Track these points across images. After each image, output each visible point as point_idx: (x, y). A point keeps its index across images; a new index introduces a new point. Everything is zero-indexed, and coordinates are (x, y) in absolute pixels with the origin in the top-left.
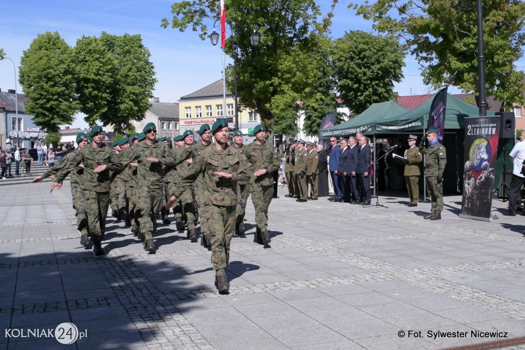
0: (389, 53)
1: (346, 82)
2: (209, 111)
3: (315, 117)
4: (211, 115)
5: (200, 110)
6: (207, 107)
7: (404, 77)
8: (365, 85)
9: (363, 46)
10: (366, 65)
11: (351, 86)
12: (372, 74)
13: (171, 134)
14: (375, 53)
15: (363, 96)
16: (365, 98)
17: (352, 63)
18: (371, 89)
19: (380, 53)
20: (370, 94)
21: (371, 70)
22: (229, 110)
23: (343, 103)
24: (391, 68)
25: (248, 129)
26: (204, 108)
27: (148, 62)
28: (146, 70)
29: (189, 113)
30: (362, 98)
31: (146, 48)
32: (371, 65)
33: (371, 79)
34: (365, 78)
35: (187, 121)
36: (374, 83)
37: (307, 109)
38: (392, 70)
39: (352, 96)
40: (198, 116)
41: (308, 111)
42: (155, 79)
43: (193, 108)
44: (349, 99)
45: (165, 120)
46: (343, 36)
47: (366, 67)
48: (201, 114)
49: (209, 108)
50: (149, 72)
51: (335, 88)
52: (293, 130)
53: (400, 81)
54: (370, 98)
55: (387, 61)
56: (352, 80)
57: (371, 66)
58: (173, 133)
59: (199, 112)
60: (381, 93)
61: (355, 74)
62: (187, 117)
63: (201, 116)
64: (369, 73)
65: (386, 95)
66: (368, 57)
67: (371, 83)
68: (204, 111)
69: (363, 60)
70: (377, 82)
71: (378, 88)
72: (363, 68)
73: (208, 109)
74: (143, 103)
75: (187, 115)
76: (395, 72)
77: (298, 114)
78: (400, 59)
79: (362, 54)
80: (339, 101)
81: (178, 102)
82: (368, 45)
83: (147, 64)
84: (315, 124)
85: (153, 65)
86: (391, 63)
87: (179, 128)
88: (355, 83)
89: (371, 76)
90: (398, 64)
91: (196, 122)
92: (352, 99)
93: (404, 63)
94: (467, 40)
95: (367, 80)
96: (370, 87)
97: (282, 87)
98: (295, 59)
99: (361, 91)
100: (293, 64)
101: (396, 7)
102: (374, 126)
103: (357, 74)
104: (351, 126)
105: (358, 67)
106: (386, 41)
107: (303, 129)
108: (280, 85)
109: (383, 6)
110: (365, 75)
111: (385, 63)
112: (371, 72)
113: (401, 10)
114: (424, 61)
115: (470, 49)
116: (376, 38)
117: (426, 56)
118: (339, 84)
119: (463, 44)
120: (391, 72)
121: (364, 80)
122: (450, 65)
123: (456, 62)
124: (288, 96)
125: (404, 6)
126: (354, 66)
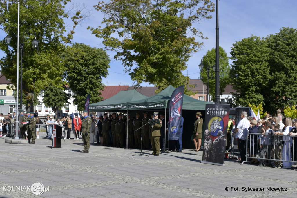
0: (100, 59)
1: (73, 74)
3: (51, 95)
8: (85, 77)
9: (84, 53)
11: (76, 77)
14: (92, 58)
16: (84, 85)
17: (78, 63)
18: (88, 80)
19: (95, 59)
20: (87, 83)
23: (70, 88)
24: (102, 68)
30: (82, 85)
34: (85, 73)
36: (90, 76)
37: (46, 90)
38: (102, 70)
39: (76, 83)
41: (47, 91)
44: (74, 85)
47: (86, 66)
51: (64, 78)
53: (106, 76)
54: (88, 85)
55: (99, 63)
56: (76, 73)
57: (89, 66)
60: (94, 83)
61: (79, 70)
64: (87, 70)
65: (98, 84)
66: (87, 60)
67: (88, 76)
70: (92, 76)
71: (93, 80)
72: (84, 67)
78: (107, 63)
80: (67, 86)
82: (87, 53)
84: (51, 100)
86: (102, 65)
88: (78, 76)
89: (89, 72)
90: (106, 66)
92: (76, 85)
93: (109, 66)
94: (157, 56)
95: (86, 74)
96: (87, 79)
97: (42, 75)
98: (51, 58)
99: (82, 81)
100: (50, 61)
101: (117, 32)
102: (128, 105)
103: (81, 70)
104: (111, 104)
105: (81, 66)
106: (99, 52)
107: (42, 103)
108: (40, 74)
109: (109, 31)
110: (85, 71)
111: (98, 65)
112: (89, 69)
113: (121, 34)
114: (127, 66)
115: (159, 61)
116: (93, 49)
117: (129, 63)
118: (67, 75)
119: (155, 58)
120: (101, 71)
121: (84, 74)
122: (147, 70)
123: (151, 68)
124: (46, 81)
125: (122, 32)
126: (78, 65)
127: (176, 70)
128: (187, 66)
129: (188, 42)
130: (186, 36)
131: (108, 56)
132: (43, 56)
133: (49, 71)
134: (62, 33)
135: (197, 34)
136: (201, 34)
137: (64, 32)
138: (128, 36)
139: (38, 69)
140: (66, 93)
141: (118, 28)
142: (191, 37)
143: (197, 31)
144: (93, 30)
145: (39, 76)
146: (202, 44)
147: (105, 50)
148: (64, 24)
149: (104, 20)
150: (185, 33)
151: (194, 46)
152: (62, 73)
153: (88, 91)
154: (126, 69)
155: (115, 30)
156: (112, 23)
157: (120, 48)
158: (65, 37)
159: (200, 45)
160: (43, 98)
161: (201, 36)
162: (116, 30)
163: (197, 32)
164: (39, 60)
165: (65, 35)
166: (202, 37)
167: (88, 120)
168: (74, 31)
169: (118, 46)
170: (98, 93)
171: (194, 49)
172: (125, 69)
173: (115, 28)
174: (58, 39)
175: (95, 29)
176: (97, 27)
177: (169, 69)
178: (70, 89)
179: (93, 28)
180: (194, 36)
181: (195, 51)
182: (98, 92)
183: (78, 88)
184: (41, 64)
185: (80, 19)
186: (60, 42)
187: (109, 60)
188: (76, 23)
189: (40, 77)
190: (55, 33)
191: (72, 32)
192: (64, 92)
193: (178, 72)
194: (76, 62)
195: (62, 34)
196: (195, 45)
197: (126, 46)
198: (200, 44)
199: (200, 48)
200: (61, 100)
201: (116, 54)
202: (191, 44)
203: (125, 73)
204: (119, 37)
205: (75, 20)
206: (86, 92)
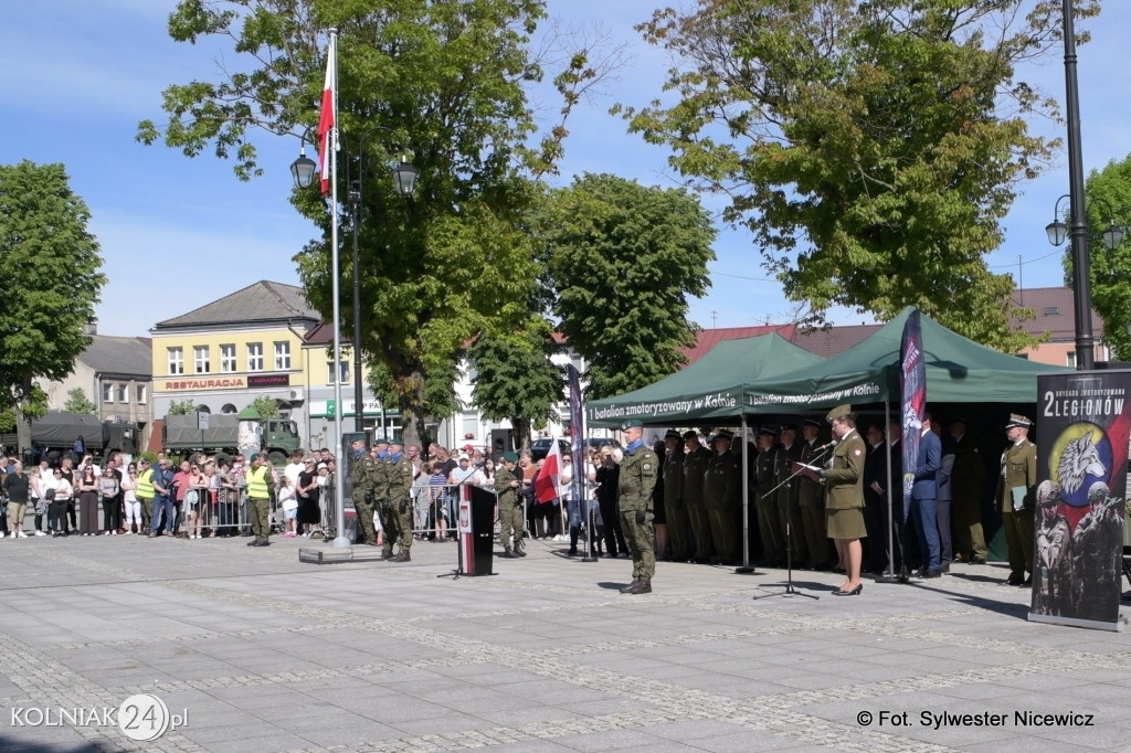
0: (677, 229)
1: (580, 292)
2: (230, 358)
3: (502, 374)
4: (234, 368)
5: (207, 356)
6: (224, 348)
7: (710, 285)
8: (622, 300)
9: (618, 210)
10: (625, 254)
11: (589, 301)
12: (640, 275)
13: (129, 413)
14: (645, 228)
15: (618, 326)
16: (620, 330)
17: (593, 248)
18: (635, 311)
19: (657, 228)
20: (632, 323)
21: (637, 266)
22: (279, 356)
23: (569, 344)
24: (683, 264)
25: (325, 404)
26: (215, 351)
27: (85, 234)
28: (76, 252)
29: (177, 361)
30: (615, 331)
31: (78, 198)
32: (637, 253)
33: (637, 288)
34: (624, 284)
35: (172, 381)
36: (642, 296)
37: (483, 355)
38: (686, 268)
39: (591, 326)
40: (199, 370)
41: (485, 360)
42: (100, 276)
43: (189, 351)
44: (585, 333)
45: (110, 379)
46: (568, 186)
47: (624, 259)
48: (207, 365)
49: (230, 350)
50: (86, 257)
51: (548, 308)
52: (448, 405)
53: (702, 293)
54: (634, 330)
55: (673, 245)
56: (590, 287)
57: (638, 256)
58: (132, 411)
59: (204, 360)
60: (659, 320)
61: (600, 273)
62: (173, 371)
63: (207, 370)
64: (631, 274)
65: (671, 325)
66: (629, 236)
67: (635, 297)
68: (216, 358)
69: (617, 240)
70: (651, 294)
71: (651, 309)
72: (617, 261)
73: (225, 352)
74: (69, 333)
75: (173, 366)
76: (691, 272)
77: (458, 367)
78: (703, 242)
79: (616, 229)
80: (558, 338)
81: (148, 335)
82: (628, 208)
83: (81, 238)
84: (501, 392)
85: (95, 240)
86: (683, 250)
87: (148, 399)
88: (598, 296)
89: (637, 281)
90: (698, 253)
91: (196, 385)
92: (591, 332)
93: (713, 252)
94: (883, 200)
95: (626, 289)
96: (632, 306)
97: (448, 300)
98: (479, 233)
99: (612, 315)
100: (475, 243)
101: (725, 118)
102: (743, 393)
103: (605, 275)
104: (678, 395)
105: (606, 259)
106: (671, 200)
107: (470, 404)
108: (442, 293)
109: (694, 115)
110: (622, 277)
111: (668, 252)
112: (636, 270)
113: (738, 125)
114: (774, 246)
115: (891, 221)
116: (648, 193)
117: (779, 235)
118: (558, 297)
119: (874, 208)
120: (683, 272)
121: (621, 289)
122: (847, 256)
123: (859, 249)
124: (463, 322)
125: (743, 117)
126: (597, 255)
127: (958, 253)
128: (1006, 235)
129: (999, 137)
130: (994, 117)
131: (708, 213)
132: (453, 227)
133: (474, 284)
134: (524, 137)
135: (1036, 105)
136: (1050, 107)
137: (528, 133)
138: (763, 131)
139: (433, 278)
140: (556, 364)
141: (724, 103)
142: (1011, 119)
143: (1034, 93)
144: (633, 115)
145: (439, 305)
146: (1058, 145)
147: (694, 195)
148: (526, 102)
149: (671, 76)
150: (991, 105)
151: (1025, 154)
152: (522, 288)
153: (638, 351)
154: (769, 258)
155: (713, 113)
156: (702, 87)
157: (740, 178)
158: (533, 153)
159: (1048, 149)
160: (473, 388)
161: (1054, 114)
162: (717, 110)
163: (1037, 97)
164: (435, 243)
165: (534, 143)
166: (1056, 116)
167: (643, 457)
168: (565, 128)
169: (732, 174)
170: (674, 359)
171: (1026, 164)
172: (765, 260)
173: (717, 103)
174: (508, 159)
175: (638, 111)
176: (648, 105)
177: (933, 249)
178: (571, 349)
179: (632, 110)
180: (1025, 116)
181: (1031, 174)
182: (674, 354)
183: (600, 345)
184: (446, 257)
185: (586, 81)
186: (516, 170)
187: (712, 231)
188: (572, 98)
189: (443, 307)
190: (496, 138)
191: (559, 132)
192: (548, 360)
193: (970, 261)
194: (586, 245)
195: (522, 141)
196: (1031, 149)
197: (765, 171)
198: (1048, 146)
199: (1049, 161)
200: (537, 393)
201: (731, 204)
202: (1014, 148)
203: (768, 274)
204: (733, 135)
205: (569, 87)
206: (630, 355)
